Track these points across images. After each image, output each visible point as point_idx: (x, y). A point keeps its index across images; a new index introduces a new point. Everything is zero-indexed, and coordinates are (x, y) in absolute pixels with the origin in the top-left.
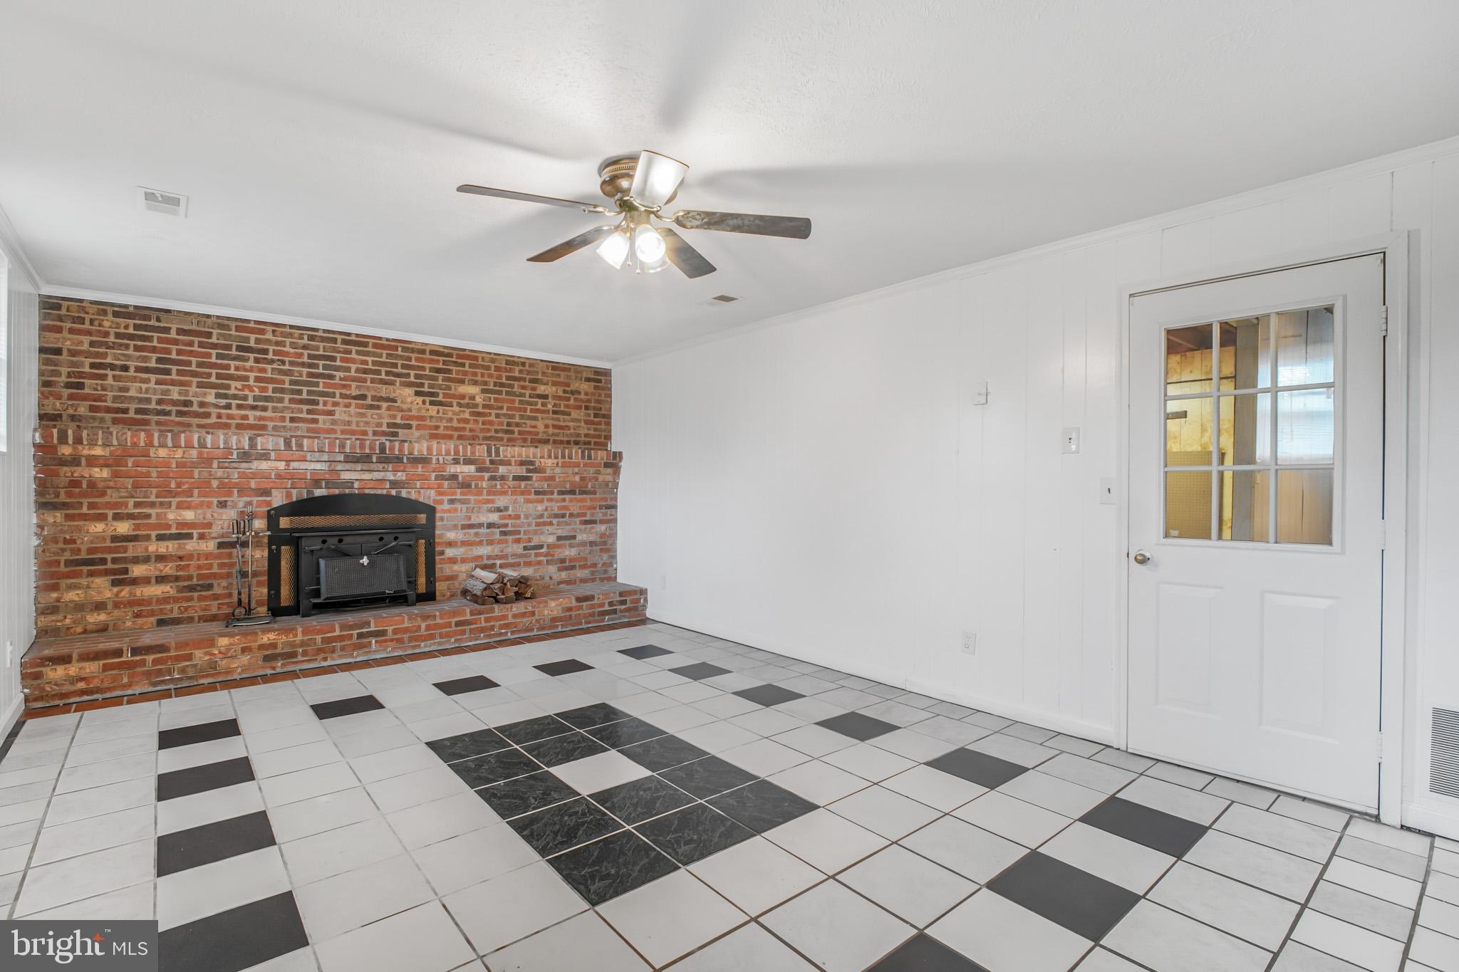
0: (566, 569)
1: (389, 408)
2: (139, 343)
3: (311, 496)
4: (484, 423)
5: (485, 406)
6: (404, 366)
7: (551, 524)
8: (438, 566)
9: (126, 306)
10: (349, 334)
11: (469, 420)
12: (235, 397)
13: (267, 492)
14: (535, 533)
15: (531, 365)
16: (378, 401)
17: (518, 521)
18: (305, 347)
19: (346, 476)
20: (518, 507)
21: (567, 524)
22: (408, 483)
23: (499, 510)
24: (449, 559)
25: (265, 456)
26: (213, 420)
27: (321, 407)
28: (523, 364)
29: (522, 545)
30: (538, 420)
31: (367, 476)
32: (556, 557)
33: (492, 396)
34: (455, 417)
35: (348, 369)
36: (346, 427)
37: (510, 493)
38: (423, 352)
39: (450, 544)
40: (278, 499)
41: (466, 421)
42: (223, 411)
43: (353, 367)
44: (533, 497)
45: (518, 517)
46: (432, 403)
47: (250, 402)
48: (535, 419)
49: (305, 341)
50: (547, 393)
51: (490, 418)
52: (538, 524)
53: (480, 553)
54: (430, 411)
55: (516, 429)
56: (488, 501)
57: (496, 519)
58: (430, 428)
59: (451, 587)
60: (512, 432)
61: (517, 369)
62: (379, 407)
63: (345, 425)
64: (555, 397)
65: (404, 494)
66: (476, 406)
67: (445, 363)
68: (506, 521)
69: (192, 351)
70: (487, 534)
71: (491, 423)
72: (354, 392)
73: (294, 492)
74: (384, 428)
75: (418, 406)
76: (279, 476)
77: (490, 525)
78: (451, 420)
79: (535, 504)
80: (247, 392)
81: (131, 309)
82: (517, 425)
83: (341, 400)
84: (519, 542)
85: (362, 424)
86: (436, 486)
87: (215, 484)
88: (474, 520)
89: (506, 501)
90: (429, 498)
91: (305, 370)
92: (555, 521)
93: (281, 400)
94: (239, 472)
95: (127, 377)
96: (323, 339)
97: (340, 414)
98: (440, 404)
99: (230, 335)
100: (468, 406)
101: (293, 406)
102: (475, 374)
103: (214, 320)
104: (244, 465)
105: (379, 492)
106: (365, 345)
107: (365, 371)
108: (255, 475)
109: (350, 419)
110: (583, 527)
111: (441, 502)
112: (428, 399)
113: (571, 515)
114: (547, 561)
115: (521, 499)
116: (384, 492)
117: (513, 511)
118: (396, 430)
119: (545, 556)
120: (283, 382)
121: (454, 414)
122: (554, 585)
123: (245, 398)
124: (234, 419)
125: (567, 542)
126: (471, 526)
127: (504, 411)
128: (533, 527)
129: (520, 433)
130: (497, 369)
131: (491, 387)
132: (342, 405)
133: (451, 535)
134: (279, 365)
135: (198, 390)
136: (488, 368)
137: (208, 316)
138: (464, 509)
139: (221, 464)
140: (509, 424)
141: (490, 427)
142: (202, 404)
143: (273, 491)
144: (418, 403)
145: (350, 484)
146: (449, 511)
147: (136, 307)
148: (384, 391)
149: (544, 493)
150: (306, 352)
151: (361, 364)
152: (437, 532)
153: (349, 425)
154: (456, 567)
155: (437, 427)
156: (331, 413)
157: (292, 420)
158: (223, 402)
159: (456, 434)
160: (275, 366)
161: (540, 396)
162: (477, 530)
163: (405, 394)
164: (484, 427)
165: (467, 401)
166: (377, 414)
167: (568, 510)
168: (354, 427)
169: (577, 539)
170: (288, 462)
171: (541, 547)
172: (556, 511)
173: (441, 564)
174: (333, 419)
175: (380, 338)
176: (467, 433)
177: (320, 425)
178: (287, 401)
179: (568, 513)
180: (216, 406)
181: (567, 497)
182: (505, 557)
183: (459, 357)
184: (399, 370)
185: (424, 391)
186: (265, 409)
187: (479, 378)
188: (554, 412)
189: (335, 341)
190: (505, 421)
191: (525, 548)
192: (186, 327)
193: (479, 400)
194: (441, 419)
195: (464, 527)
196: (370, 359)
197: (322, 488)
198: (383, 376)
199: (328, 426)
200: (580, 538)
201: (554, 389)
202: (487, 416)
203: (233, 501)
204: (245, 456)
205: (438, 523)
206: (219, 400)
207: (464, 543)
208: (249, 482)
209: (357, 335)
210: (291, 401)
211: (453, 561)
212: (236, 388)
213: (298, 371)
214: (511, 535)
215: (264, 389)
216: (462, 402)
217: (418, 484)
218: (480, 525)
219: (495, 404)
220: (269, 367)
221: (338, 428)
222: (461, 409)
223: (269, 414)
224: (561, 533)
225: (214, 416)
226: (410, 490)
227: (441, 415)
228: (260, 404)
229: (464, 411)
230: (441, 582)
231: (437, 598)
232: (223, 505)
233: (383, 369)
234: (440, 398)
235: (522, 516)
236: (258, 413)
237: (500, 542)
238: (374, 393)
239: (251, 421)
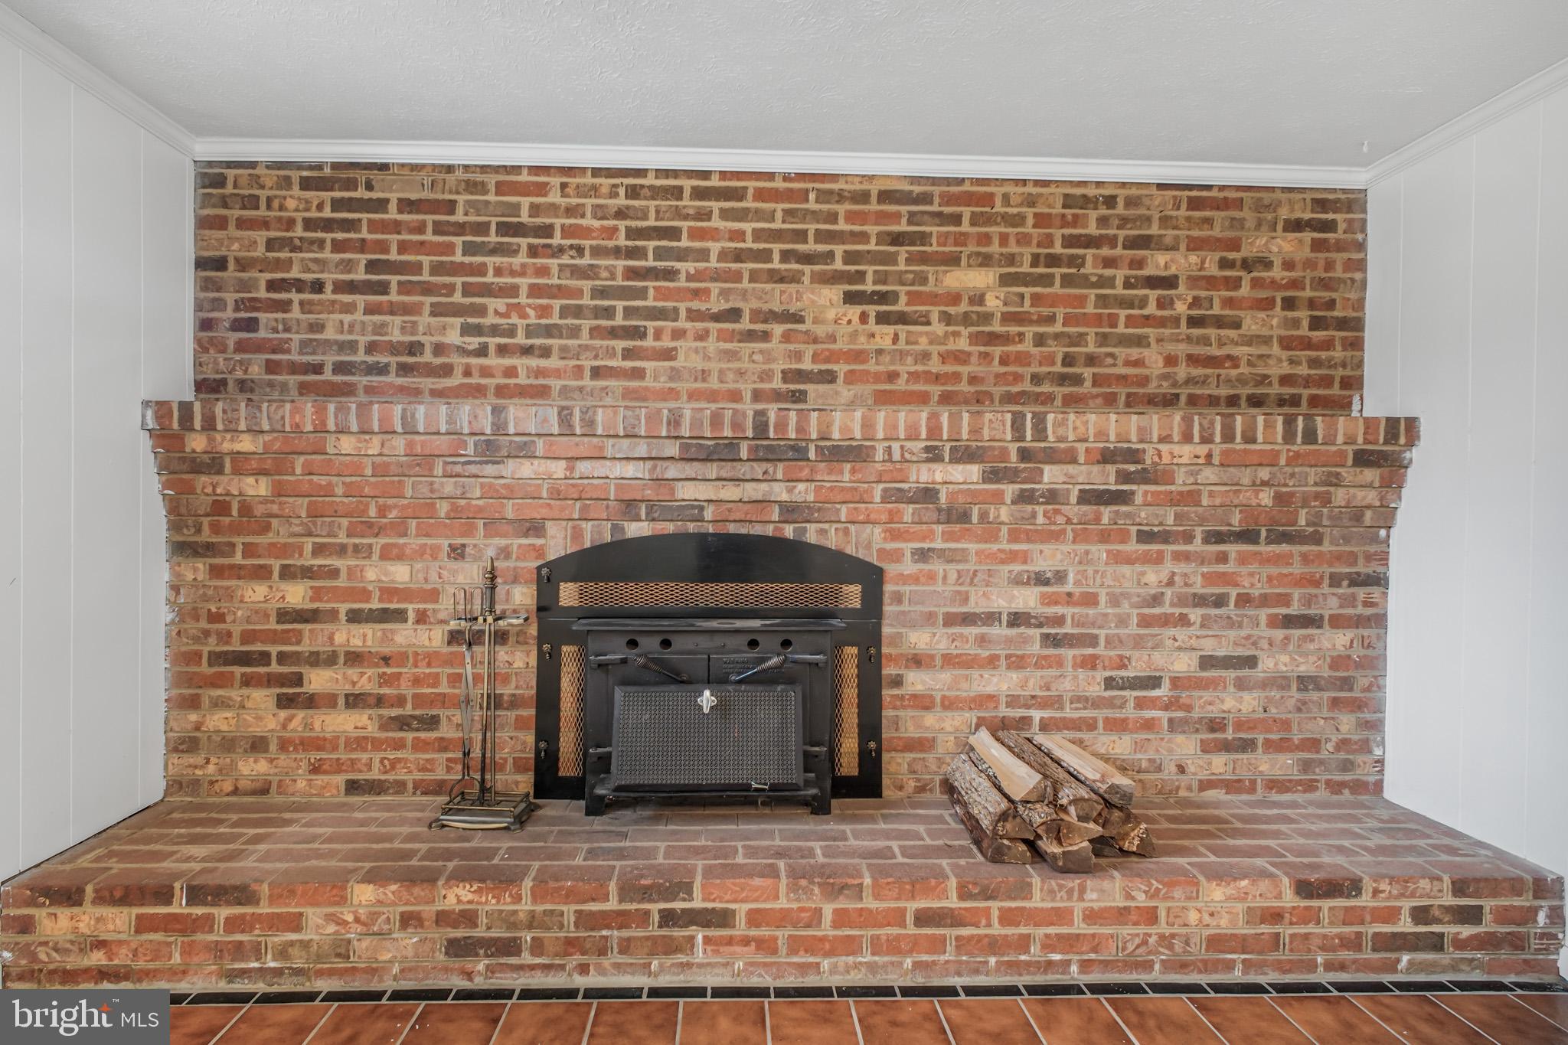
0: (1226, 747)
1: (787, 337)
2: (340, 236)
3: (618, 537)
4: (1004, 361)
5: (1007, 318)
6: (822, 237)
7: (1183, 621)
8: (887, 713)
9: (319, 166)
10: (705, 175)
11: (969, 354)
12: (495, 331)
13: (535, 528)
14: (1138, 643)
15: (1130, 202)
16: (765, 321)
17: (1091, 612)
18: (620, 214)
19: (687, 492)
20: (1090, 573)
21: (1231, 624)
22: (819, 510)
23: (1040, 580)
24: (914, 696)
25: (524, 451)
26: (456, 380)
27: (649, 342)
28: (1110, 201)
29: (1100, 675)
30: (1149, 345)
31: (731, 492)
32: (1196, 714)
33: (1027, 291)
34: (935, 349)
35: (704, 255)
36: (699, 385)
37: (1070, 535)
38: (863, 197)
39: (917, 661)
40: (557, 544)
41: (961, 357)
42: (474, 361)
43: (715, 247)
44: (1132, 547)
45: (1090, 600)
46: (883, 319)
47: (521, 339)
48: (1140, 341)
49: (622, 201)
50: (1173, 270)
51: (1020, 347)
52: (1145, 622)
53: (990, 689)
54: (878, 338)
55: (1087, 373)
56: (1013, 557)
57: (1032, 604)
58: (877, 378)
59: (918, 767)
60: (1078, 380)
61: (1093, 215)
62: (766, 336)
63: (696, 380)
64: (1194, 281)
65: (812, 536)
66: (987, 318)
67: (912, 218)
68: (1059, 610)
69: (422, 243)
70: (1009, 641)
71: (1023, 359)
72: (716, 305)
73: (588, 527)
74: (777, 383)
75: (850, 329)
76: (556, 494)
77: (1017, 619)
78: (925, 356)
79: (1138, 568)
80: (515, 319)
81: (327, 171)
82: (1091, 360)
83: (688, 325)
84: (1094, 667)
85: (731, 376)
86: (884, 517)
87: (443, 508)
88: (977, 604)
89: (1059, 556)
90: (869, 546)
91: (621, 264)
92: (1195, 615)
93: (575, 332)
94: (482, 486)
95: (320, 303)
96: (656, 192)
97: (688, 356)
98: (902, 319)
99: (487, 203)
100: (966, 319)
101: (597, 343)
102: (986, 239)
103: (459, 174)
104: (489, 469)
105: (757, 530)
106: (738, 194)
107: (739, 256)
108: (510, 493)
109: (707, 366)
110: (1279, 634)
111: (896, 556)
112: (872, 310)
113: (1244, 600)
114: (1170, 720)
115: (1099, 551)
116: (769, 530)
117: (1077, 583)
118: (802, 387)
119: (1166, 708)
120: (579, 293)
121: (931, 343)
122: (1189, 789)
123: (511, 332)
124: (493, 376)
125: (1231, 674)
126: (968, 619)
127: (1058, 327)
128: (1133, 629)
129: (1097, 381)
130: (1042, 220)
131: (1026, 268)
132: (690, 335)
133: (920, 640)
134: (572, 257)
135: (433, 320)
136: (1018, 220)
137: (450, 169)
138: (953, 576)
139: (449, 468)
140: (1068, 361)
141: (1020, 370)
142: (439, 349)
143: (548, 524)
144: (849, 322)
145: (695, 510)
146: (915, 579)
147: (336, 166)
148: (777, 297)
149: (1165, 537)
150: (622, 225)
151: (731, 239)
152: (886, 630)
153: (704, 380)
154: (930, 719)
155: (892, 376)
156: (668, 355)
157: (596, 373)
158: (474, 342)
159: (935, 390)
160: (565, 260)
161: (1153, 282)
162: (984, 630)
163: (822, 301)
164: (1003, 369)
165: (964, 307)
166: (761, 352)
167: (1237, 585)
168: (714, 384)
169: (1260, 665)
170: (572, 459)
171: (1154, 682)
172: (1198, 589)
173: (895, 708)
174: (672, 369)
175: (770, 176)
176: (964, 387)
177: (648, 382)
178: (585, 333)
179: (1233, 593)
180: (463, 351)
181: (1232, 549)
182: (1055, 702)
183: (949, 199)
184: (811, 246)
185: (864, 292)
186: (546, 352)
187: (995, 248)
188: (1193, 322)
189: (677, 193)
190: (1060, 351)
191: (1110, 683)
192: (414, 196)
193: (993, 303)
194: (902, 354)
195: (950, 620)
196: (748, 227)
197: (640, 520)
198: (776, 265)
199: (663, 383)
200: (1268, 664)
201: (1193, 258)
202: (1014, 342)
203: (475, 546)
204: (490, 450)
205: (889, 609)
206: (468, 339)
207: (950, 661)
208: (503, 506)
209: (723, 175)
210: (595, 332)
211: (923, 702)
212: (496, 312)
213: (607, 268)
214: (1071, 646)
215: (544, 311)
216: (952, 310)
217: (844, 512)
218: (991, 618)
219: (1032, 310)
220: (553, 263)
221: (684, 386)
222: (951, 329)
223: (553, 362)
224: (1210, 647)
225: (458, 371)
226: (826, 526)
227: (901, 345)
228: (537, 342)
229: (956, 334)
230: (893, 754)
231: (886, 793)
232: (458, 553)
233: (776, 248)
234: (901, 306)
235: (1103, 599)
236: (534, 362)
237: (1042, 663)
238: (755, 304)
239: (522, 380)
